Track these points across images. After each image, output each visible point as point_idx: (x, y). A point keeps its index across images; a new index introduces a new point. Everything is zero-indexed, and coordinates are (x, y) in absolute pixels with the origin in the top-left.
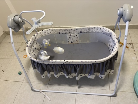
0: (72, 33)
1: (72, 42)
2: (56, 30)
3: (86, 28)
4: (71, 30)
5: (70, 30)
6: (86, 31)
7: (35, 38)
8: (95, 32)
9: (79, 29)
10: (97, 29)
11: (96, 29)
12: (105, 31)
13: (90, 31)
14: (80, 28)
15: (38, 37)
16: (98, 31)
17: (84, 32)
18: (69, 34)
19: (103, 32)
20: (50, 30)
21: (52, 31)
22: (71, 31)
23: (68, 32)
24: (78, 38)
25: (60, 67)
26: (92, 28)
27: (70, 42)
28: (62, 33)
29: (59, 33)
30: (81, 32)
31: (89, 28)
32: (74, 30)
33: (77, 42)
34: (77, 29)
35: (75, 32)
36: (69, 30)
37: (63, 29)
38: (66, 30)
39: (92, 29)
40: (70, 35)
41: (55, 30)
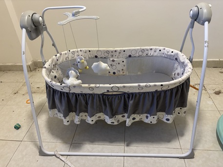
0: (116, 57)
1: (114, 73)
2: (92, 50)
3: (138, 49)
4: (116, 51)
5: (114, 52)
6: (137, 55)
7: (57, 60)
8: (152, 56)
9: (127, 50)
10: (155, 51)
11: (153, 51)
12: (168, 52)
13: (145, 54)
14: (130, 50)
15: (61, 60)
16: (156, 54)
17: (135, 55)
18: (111, 59)
19: (163, 55)
20: (81, 51)
21: (86, 52)
22: (114, 54)
23: (110, 56)
24: (124, 66)
25: (100, 100)
26: (147, 50)
27: (112, 73)
28: (101, 56)
29: (96, 57)
30: (130, 56)
31: (143, 50)
32: (120, 53)
33: (123, 73)
34: (124, 51)
35: (121, 56)
36: (112, 52)
37: (103, 50)
38: (108, 52)
39: (147, 52)
40: (113, 61)
41: (90, 51)
